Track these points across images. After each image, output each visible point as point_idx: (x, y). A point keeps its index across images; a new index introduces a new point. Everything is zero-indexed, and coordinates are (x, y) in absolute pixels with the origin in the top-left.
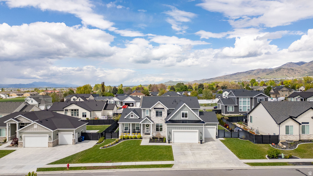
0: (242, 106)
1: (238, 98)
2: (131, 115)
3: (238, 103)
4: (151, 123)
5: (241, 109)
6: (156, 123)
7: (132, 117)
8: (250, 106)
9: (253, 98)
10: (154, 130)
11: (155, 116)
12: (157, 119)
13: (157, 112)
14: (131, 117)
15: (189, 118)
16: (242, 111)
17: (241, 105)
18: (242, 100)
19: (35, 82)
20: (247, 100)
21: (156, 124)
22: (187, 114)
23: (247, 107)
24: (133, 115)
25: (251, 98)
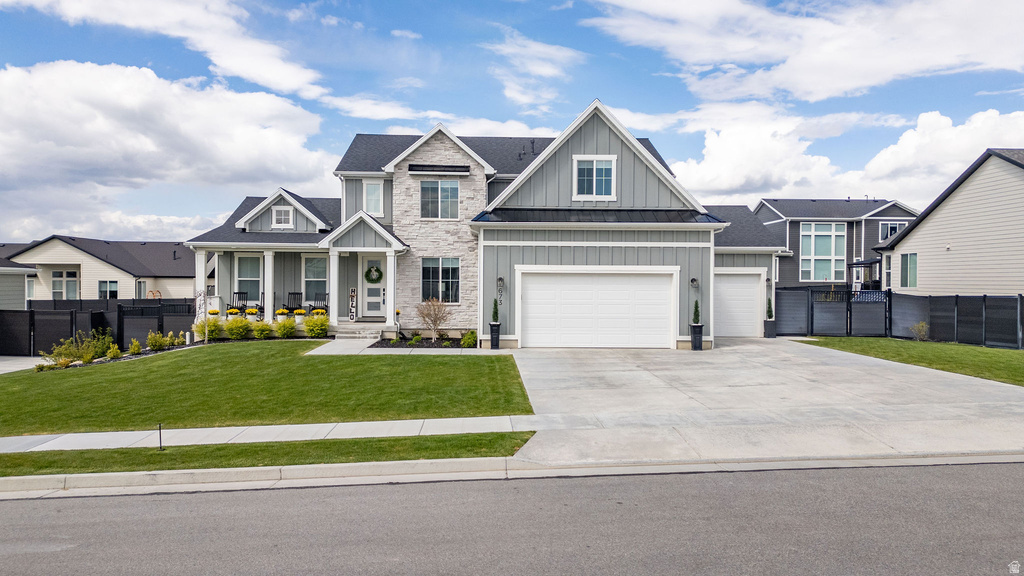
0: (813, 257)
1: (795, 225)
2: (279, 213)
3: (795, 246)
4: (388, 244)
5: (809, 272)
6: (421, 254)
7: (282, 226)
8: (845, 257)
9: (859, 223)
10: (408, 293)
11: (419, 212)
12: (428, 228)
13: (429, 193)
14: (275, 225)
15: (620, 193)
16: (812, 280)
17: (809, 254)
18: (813, 233)
20: (833, 233)
21: (425, 260)
22: (608, 172)
23: (833, 262)
24: (287, 213)
25: (850, 224)
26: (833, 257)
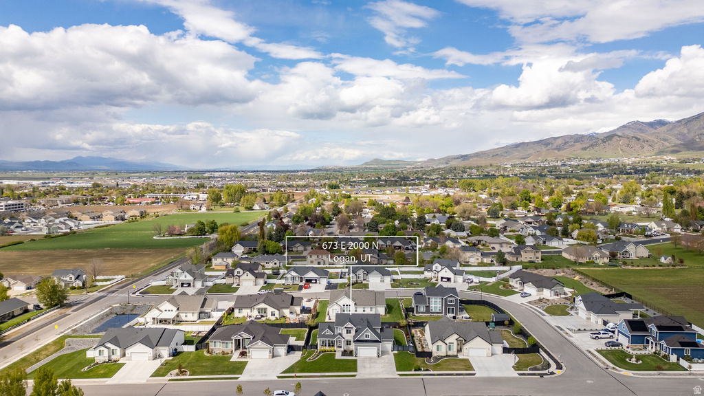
0: (433, 306)
1: (429, 298)
3: (429, 303)
4: (342, 339)
6: (346, 339)
7: (328, 334)
8: (441, 306)
10: (345, 344)
12: (347, 336)
13: (347, 331)
15: (370, 338)
16: (433, 311)
18: (433, 300)
19: (80, 158)
20: (438, 300)
22: (369, 335)
25: (442, 299)
26: (438, 306)
